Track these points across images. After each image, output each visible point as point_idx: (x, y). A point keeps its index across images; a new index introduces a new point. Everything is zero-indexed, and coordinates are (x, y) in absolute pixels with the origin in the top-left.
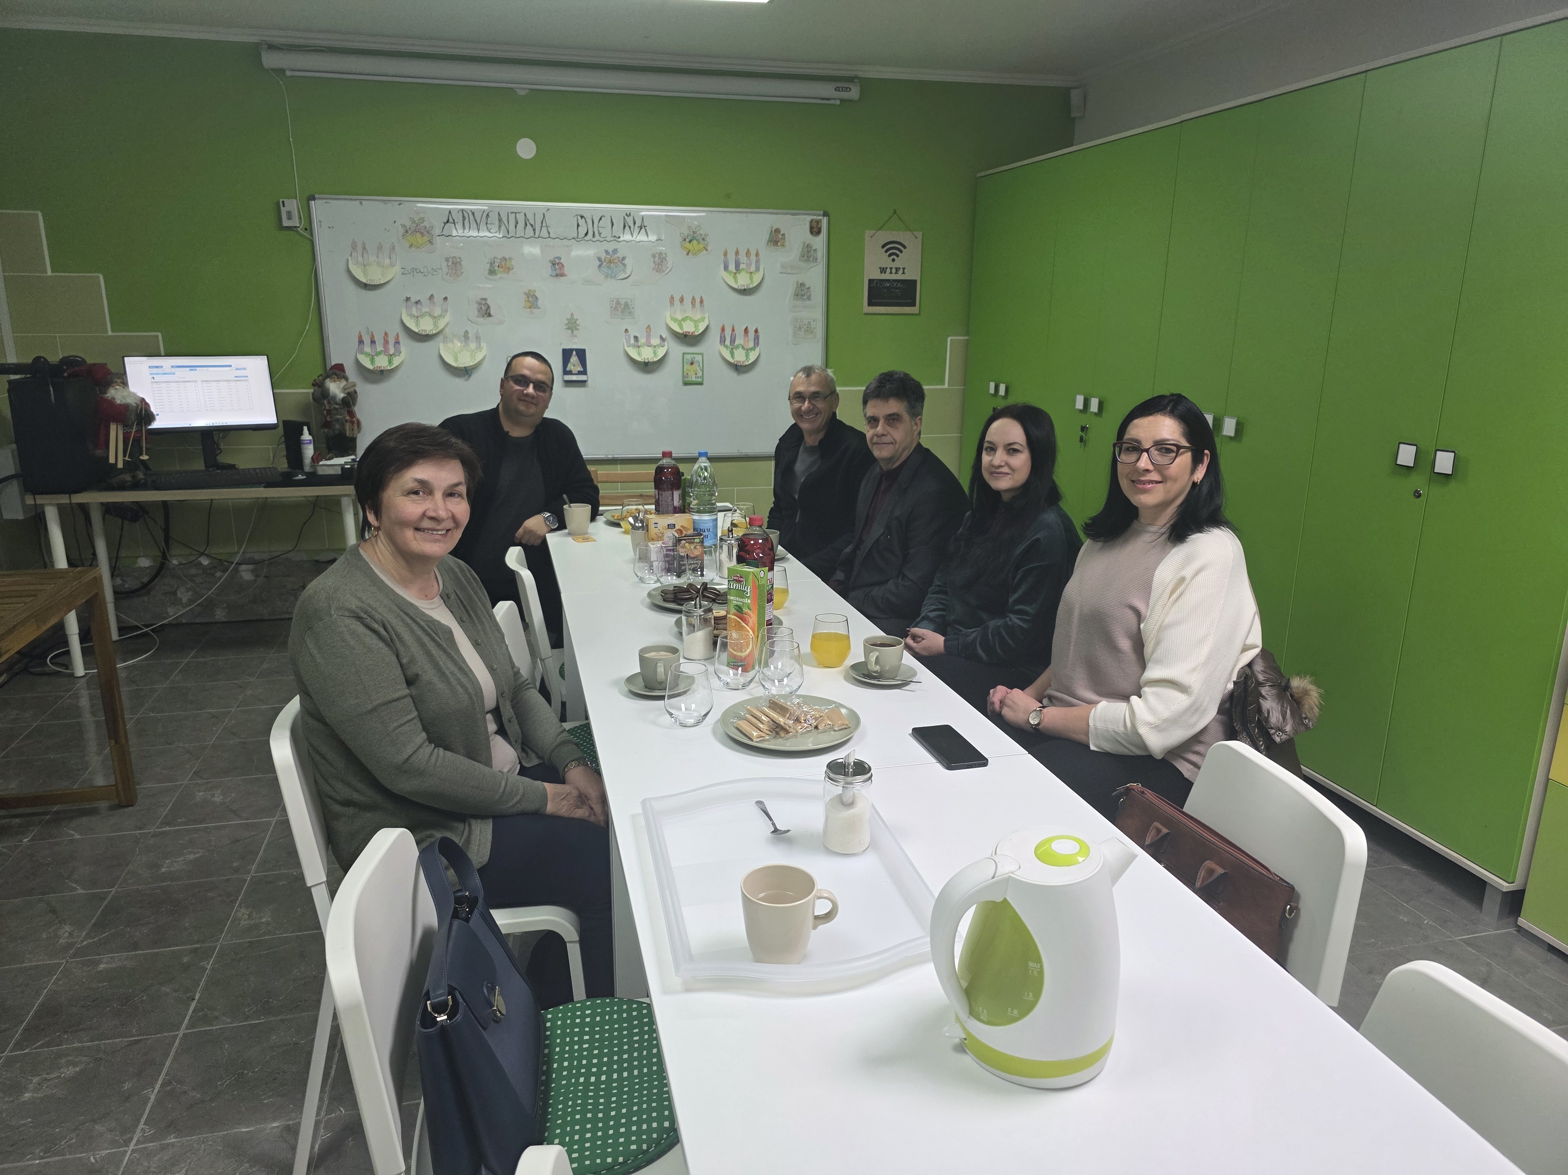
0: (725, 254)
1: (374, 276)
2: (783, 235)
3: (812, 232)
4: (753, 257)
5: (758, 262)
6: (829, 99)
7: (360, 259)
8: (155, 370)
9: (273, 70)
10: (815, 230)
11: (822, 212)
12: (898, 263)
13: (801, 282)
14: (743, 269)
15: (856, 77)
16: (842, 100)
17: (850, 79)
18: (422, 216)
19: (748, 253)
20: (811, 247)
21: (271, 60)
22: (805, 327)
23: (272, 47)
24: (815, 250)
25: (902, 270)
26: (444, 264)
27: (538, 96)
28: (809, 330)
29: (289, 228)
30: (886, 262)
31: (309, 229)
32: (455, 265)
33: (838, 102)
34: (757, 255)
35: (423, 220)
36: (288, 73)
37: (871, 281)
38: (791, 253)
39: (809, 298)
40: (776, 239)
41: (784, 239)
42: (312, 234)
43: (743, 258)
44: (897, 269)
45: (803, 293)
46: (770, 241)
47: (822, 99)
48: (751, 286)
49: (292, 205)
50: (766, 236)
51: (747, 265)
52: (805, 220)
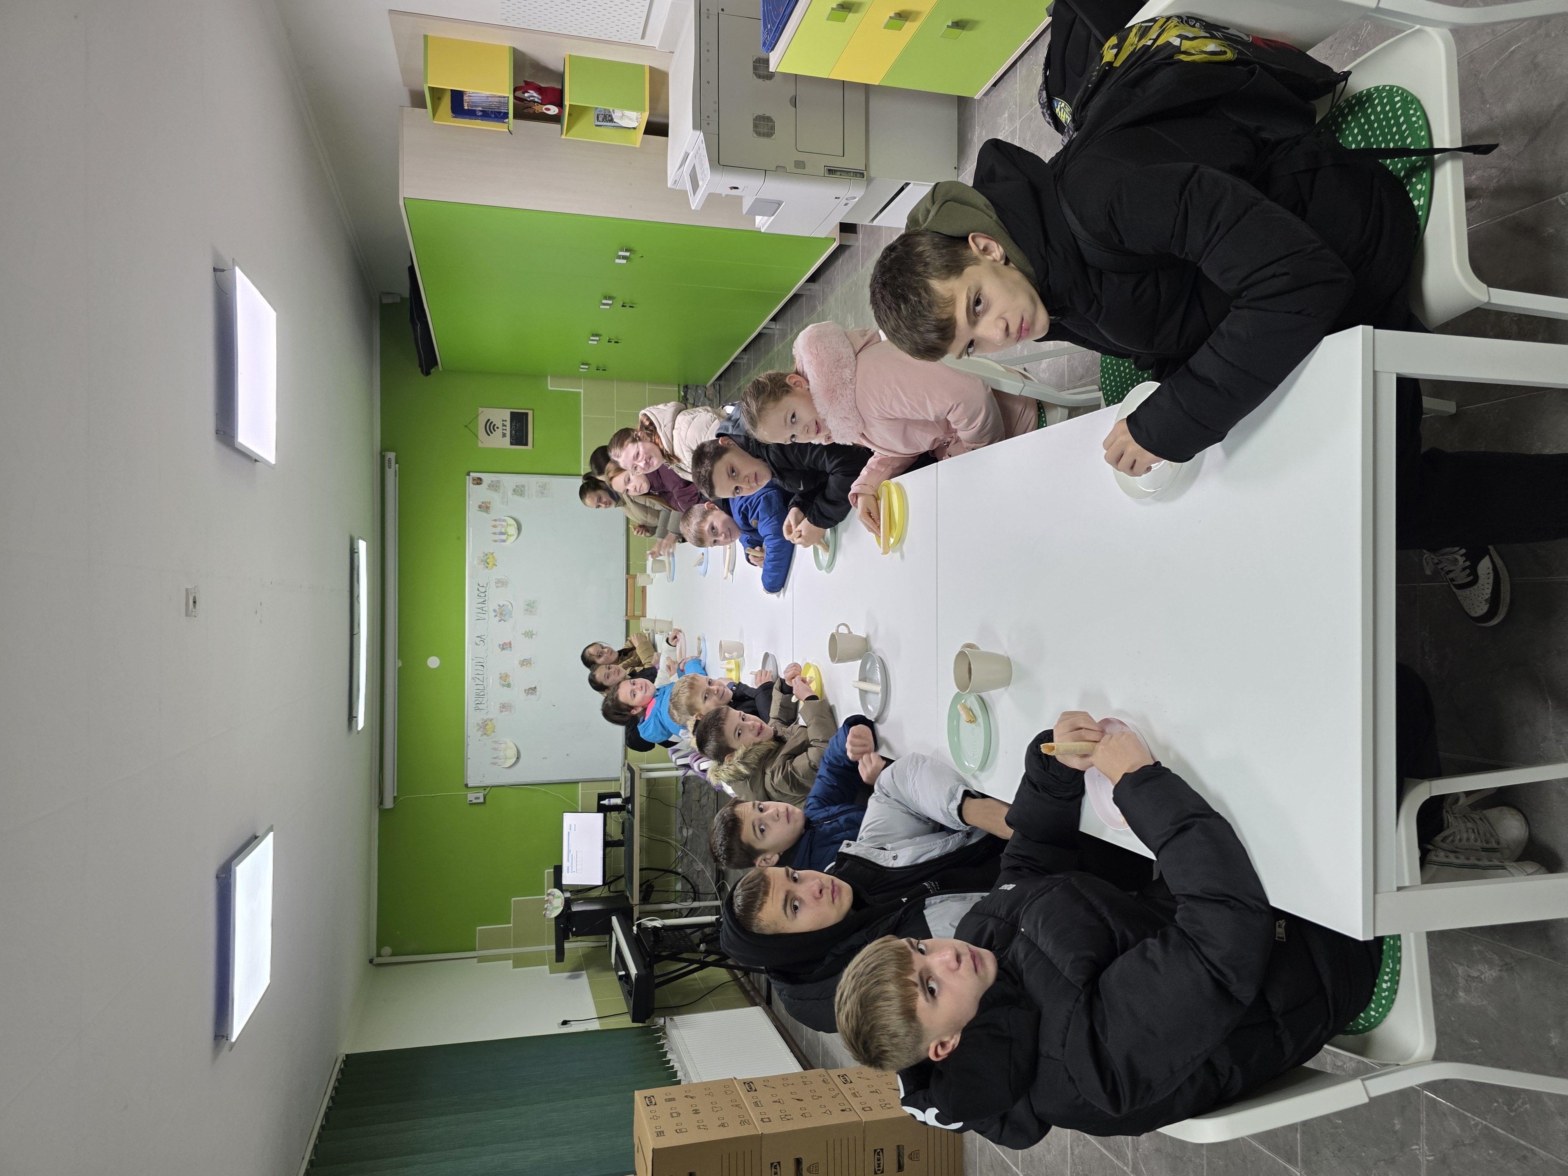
0: (496, 541)
1: (512, 753)
2: (482, 503)
3: (481, 484)
4: (497, 523)
5: (500, 520)
6: (396, 471)
7: (502, 761)
8: (570, 870)
9: (394, 803)
10: (479, 481)
11: (467, 477)
12: (499, 424)
13: (512, 492)
14: (505, 530)
15: (381, 453)
16: (396, 463)
17: (383, 457)
18: (475, 725)
19: (495, 526)
20: (490, 484)
21: (389, 804)
22: (542, 489)
23: (381, 802)
24: (492, 481)
25: (504, 422)
26: (503, 713)
27: (401, 654)
28: (544, 486)
29: (485, 798)
30: (499, 432)
31: (485, 788)
32: (504, 707)
33: (397, 465)
34: (495, 520)
35: (478, 724)
36: (396, 795)
37: (512, 444)
38: (494, 498)
39: (523, 486)
40: (485, 507)
41: (485, 502)
42: (489, 787)
43: (497, 530)
44: (504, 425)
45: (520, 490)
46: (487, 512)
47: (396, 476)
48: (516, 526)
49: (471, 796)
50: (485, 514)
51: (502, 527)
52: (471, 487)
